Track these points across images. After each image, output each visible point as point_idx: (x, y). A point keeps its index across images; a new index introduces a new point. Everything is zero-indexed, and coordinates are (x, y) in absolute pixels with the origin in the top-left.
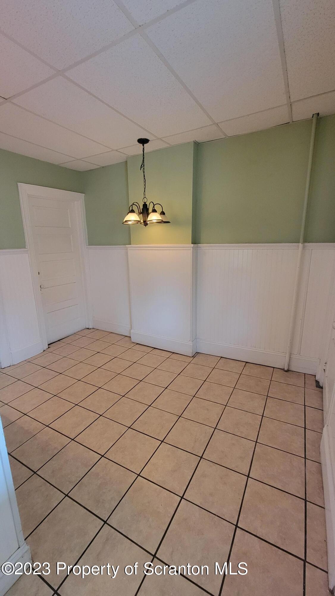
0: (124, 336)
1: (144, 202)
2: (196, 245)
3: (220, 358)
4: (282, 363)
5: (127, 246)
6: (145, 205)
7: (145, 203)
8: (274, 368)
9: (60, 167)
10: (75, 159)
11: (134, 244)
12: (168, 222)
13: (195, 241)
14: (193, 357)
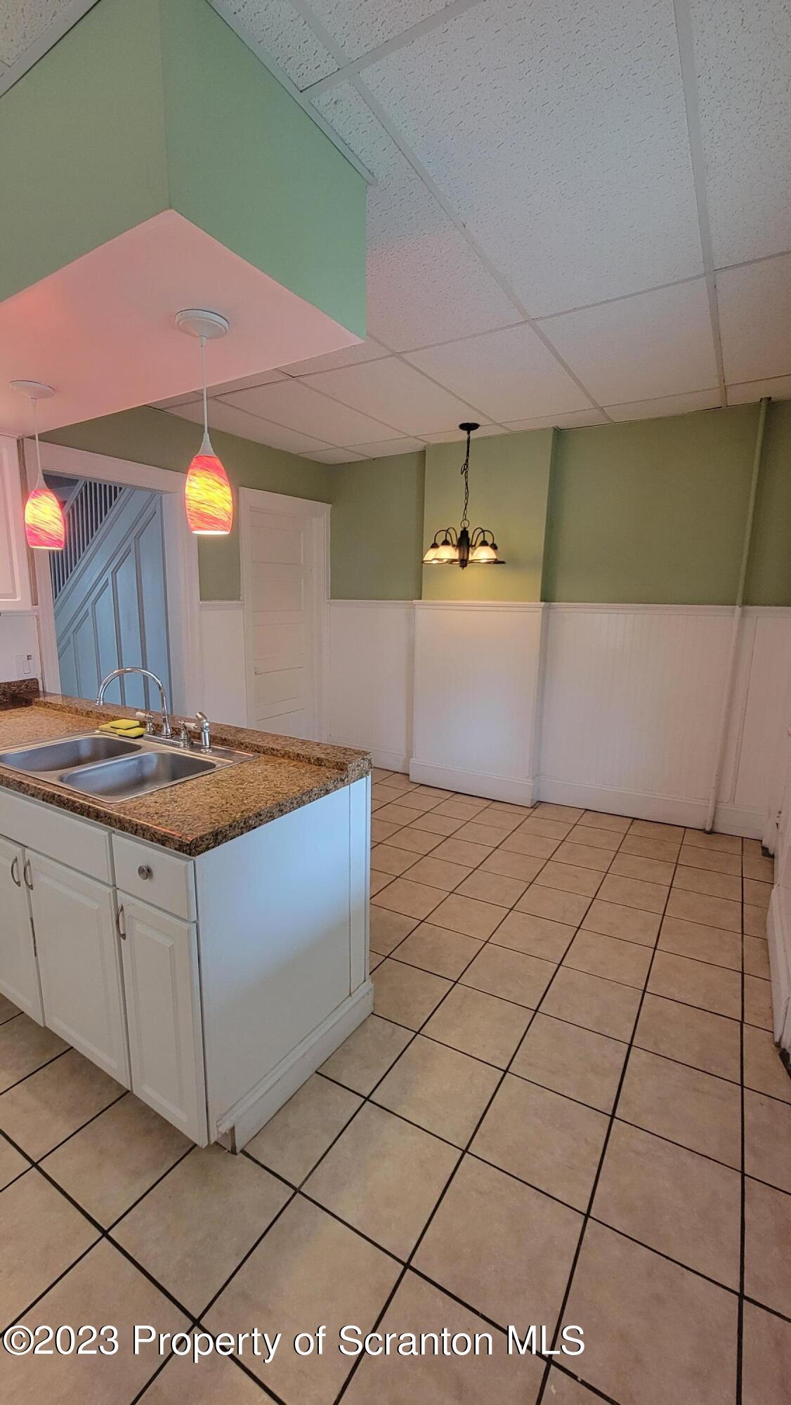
0: (391, 771)
1: (463, 526)
2: (548, 604)
3: (583, 811)
4: (699, 819)
5: (414, 601)
6: (464, 533)
7: (465, 528)
8: (686, 828)
9: (300, 457)
10: (331, 447)
11: (426, 599)
12: (503, 563)
13: (547, 596)
14: (532, 808)
